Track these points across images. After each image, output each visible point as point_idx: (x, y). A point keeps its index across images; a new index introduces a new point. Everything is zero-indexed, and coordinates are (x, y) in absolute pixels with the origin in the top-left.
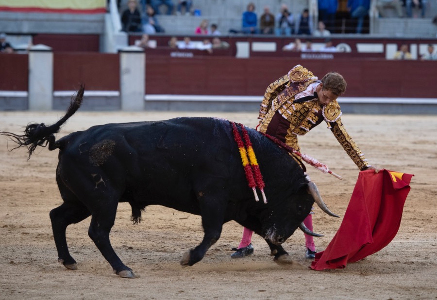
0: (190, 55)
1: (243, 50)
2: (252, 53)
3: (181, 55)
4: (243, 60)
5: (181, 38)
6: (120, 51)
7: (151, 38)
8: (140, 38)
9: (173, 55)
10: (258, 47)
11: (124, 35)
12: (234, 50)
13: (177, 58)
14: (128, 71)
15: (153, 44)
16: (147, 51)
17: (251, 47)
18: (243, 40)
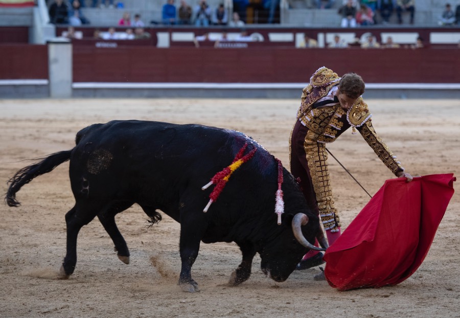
0: (114, 45)
1: (163, 40)
2: (173, 43)
3: (105, 45)
4: (163, 50)
5: (105, 29)
6: (48, 43)
7: (77, 29)
8: (66, 30)
9: (99, 45)
10: (178, 37)
11: (52, 27)
12: (155, 40)
13: (102, 49)
14: (56, 61)
15: (79, 35)
16: (74, 42)
17: (170, 37)
18: (163, 30)
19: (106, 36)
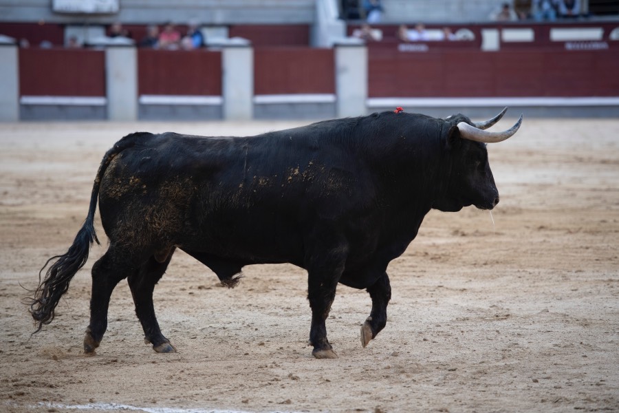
0: (423, 48)
1: (491, 40)
2: (504, 44)
3: (412, 48)
4: (491, 54)
5: (412, 26)
6: (336, 46)
9: (403, 48)
10: (511, 35)
11: (341, 26)
12: (479, 40)
13: (407, 53)
14: (345, 70)
15: (377, 35)
17: (500, 36)
18: (490, 26)
19: (413, 35)
